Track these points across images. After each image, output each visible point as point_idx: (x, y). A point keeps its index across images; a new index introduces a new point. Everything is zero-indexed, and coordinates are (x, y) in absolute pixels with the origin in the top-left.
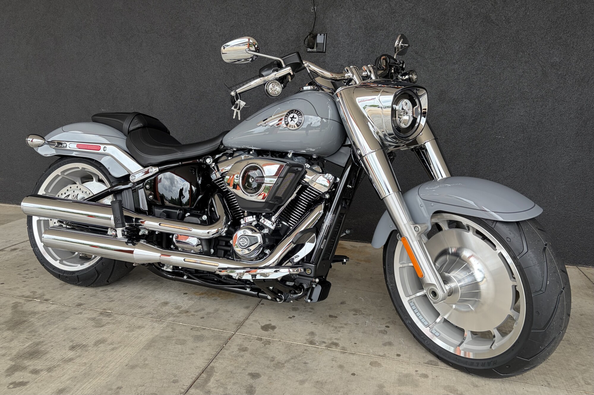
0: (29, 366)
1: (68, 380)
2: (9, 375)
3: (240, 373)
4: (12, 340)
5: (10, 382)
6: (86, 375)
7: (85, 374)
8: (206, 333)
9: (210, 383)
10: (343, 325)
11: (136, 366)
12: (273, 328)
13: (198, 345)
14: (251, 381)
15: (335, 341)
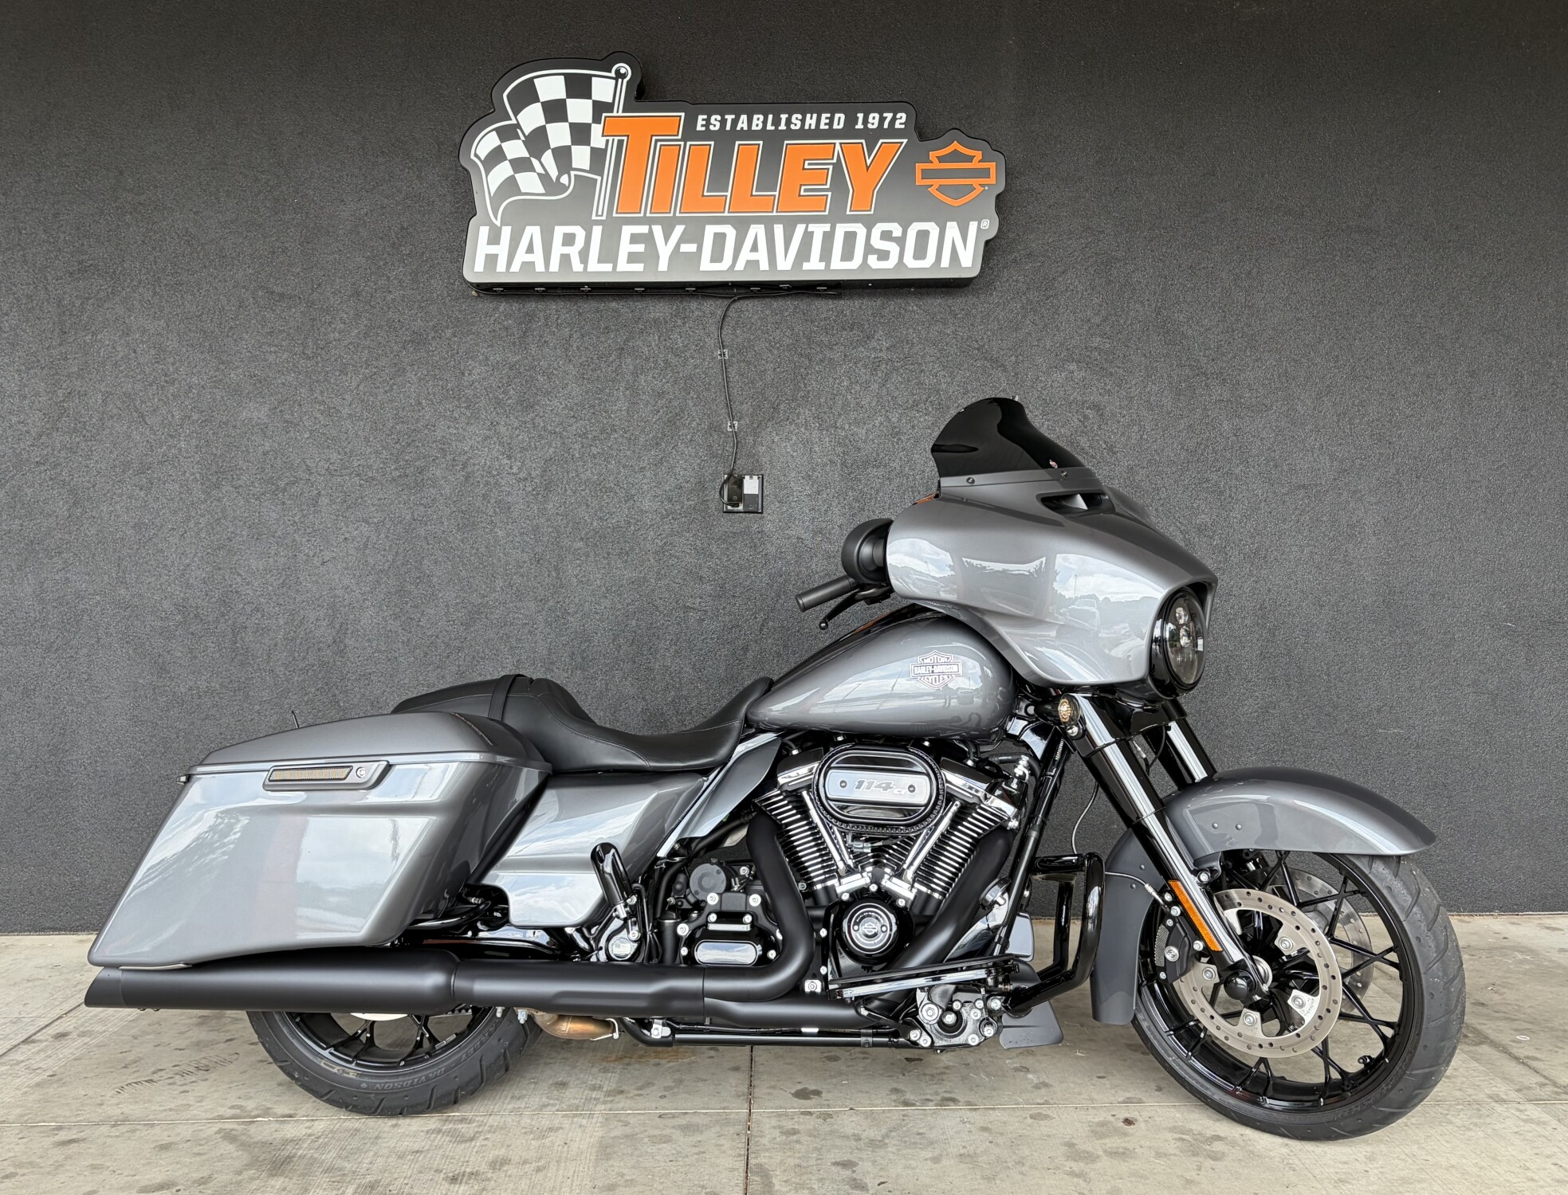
3: (816, 1166)
8: (696, 1120)
10: (943, 1070)
11: (615, 1186)
12: (817, 1093)
13: (699, 1139)
14: (847, 1173)
15: (947, 1095)
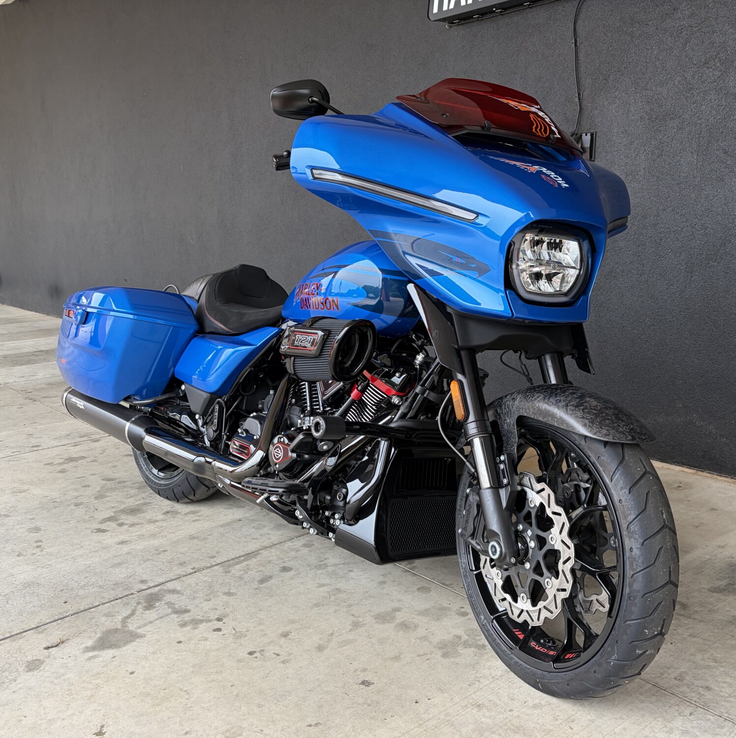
0: (123, 519)
1: (136, 536)
2: (101, 523)
3: (276, 564)
4: (132, 497)
5: (97, 528)
6: (153, 536)
7: (153, 534)
9: (238, 566)
11: (197, 538)
14: (276, 573)
